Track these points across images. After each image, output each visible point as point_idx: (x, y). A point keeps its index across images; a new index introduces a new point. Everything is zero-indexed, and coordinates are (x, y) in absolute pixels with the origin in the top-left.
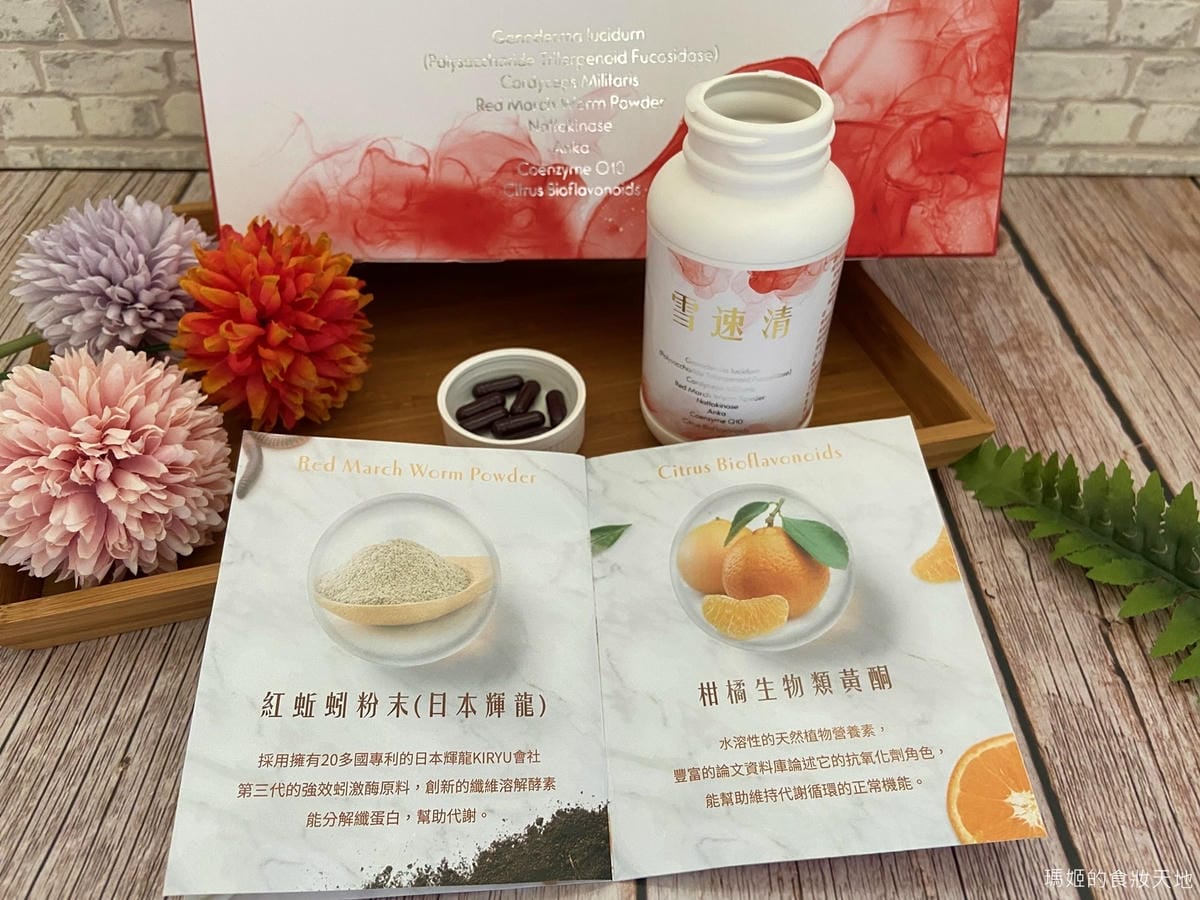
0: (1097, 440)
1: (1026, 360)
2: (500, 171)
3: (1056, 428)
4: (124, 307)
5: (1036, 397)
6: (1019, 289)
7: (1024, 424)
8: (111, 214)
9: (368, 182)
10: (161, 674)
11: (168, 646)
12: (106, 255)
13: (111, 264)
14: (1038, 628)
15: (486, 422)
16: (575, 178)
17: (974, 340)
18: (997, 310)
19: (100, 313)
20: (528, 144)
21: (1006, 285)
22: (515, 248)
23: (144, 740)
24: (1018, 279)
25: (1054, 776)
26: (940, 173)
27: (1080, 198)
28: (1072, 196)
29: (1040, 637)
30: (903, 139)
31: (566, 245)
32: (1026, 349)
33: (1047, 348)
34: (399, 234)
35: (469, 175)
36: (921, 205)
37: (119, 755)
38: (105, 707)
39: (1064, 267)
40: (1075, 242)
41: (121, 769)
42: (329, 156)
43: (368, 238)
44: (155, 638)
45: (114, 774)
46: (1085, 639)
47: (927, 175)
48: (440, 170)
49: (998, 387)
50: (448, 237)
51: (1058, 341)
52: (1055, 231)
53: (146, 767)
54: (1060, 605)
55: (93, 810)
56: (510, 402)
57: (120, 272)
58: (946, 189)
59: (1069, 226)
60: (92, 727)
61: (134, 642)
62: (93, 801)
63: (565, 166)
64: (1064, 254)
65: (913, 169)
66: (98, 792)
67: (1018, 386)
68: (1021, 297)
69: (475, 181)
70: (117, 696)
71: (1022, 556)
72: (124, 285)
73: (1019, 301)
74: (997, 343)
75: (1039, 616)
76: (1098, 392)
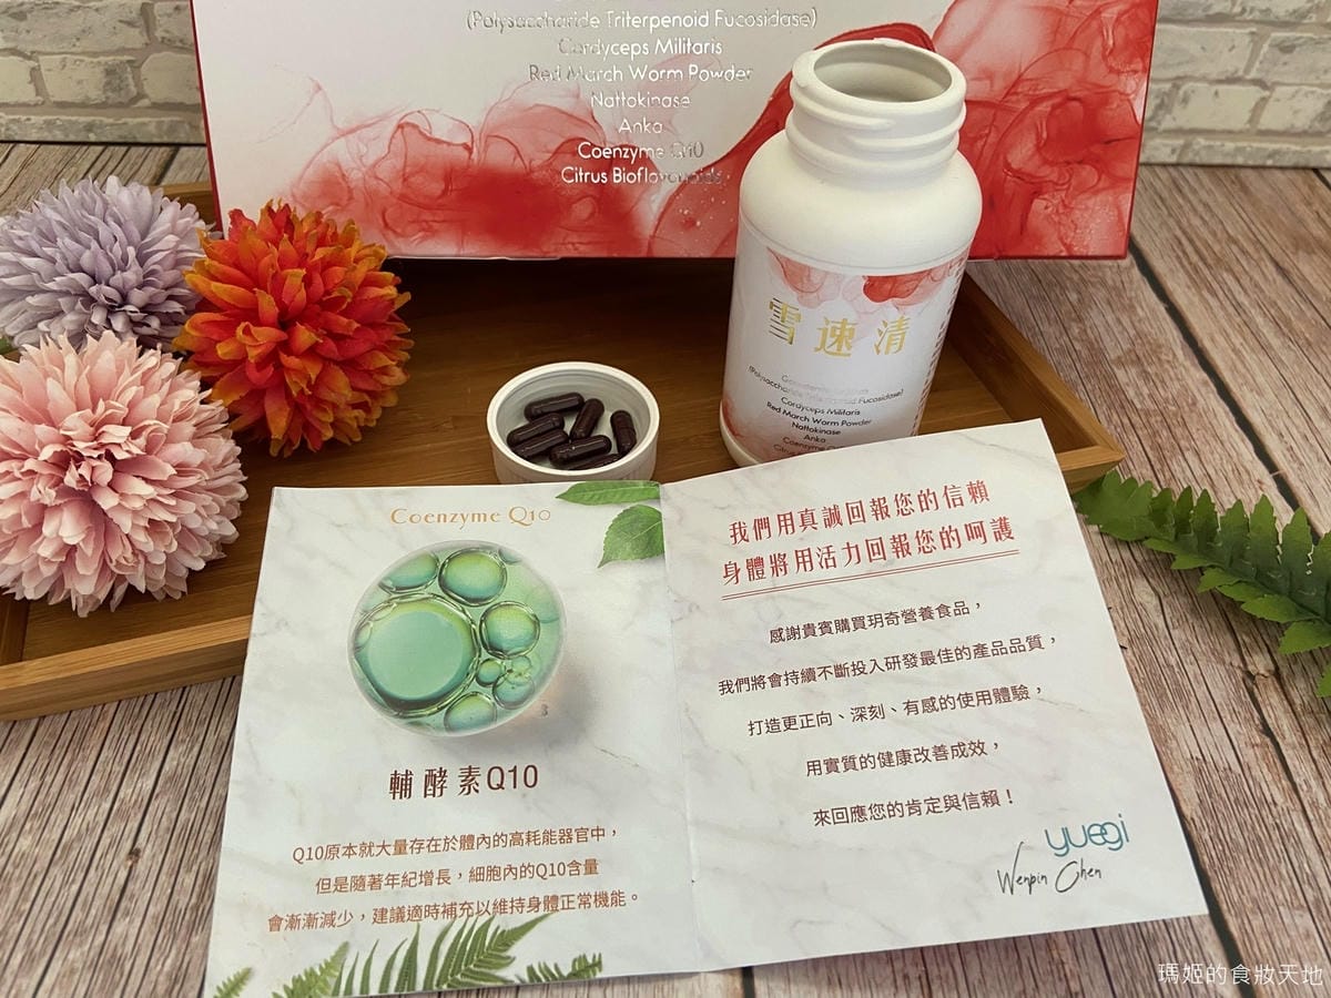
0: (1229, 468)
1: (1146, 376)
2: (556, 152)
3: (1183, 456)
4: (111, 309)
5: (1159, 418)
6: (1133, 294)
7: (1148, 449)
8: (92, 198)
9: (399, 164)
10: (172, 748)
11: (178, 715)
12: (89, 248)
13: (95, 257)
14: (1177, 682)
15: (543, 448)
16: (644, 160)
17: (1087, 352)
18: (1110, 318)
19: (85, 317)
20: (590, 121)
21: (1119, 291)
22: (573, 244)
23: (155, 827)
24: (1131, 282)
25: (1203, 851)
26: (1068, 163)
27: (1195, 192)
28: (1186, 190)
29: (1179, 692)
30: (1027, 121)
31: (635, 241)
32: (1146, 364)
33: (1168, 362)
34: (436, 226)
35: (521, 157)
36: (1044, 199)
37: (127, 846)
38: (107, 790)
39: (1182, 271)
40: (1191, 241)
41: (130, 863)
42: (352, 131)
43: (399, 230)
44: (162, 705)
45: (122, 868)
46: (1228, 695)
47: (1052, 164)
48: (485, 151)
49: (1117, 405)
50: (496, 229)
51: (1180, 353)
52: (1169, 229)
53: (160, 860)
54: (1198, 655)
55: (99, 914)
56: (569, 425)
57: (106, 268)
58: (1073, 182)
59: (1184, 222)
60: (91, 813)
61: (137, 710)
62: (98, 903)
63: (634, 148)
64: (1181, 254)
65: (1037, 157)
66: (104, 890)
67: (1139, 406)
68: (1136, 305)
69: (527, 163)
70: (120, 776)
71: (1155, 601)
72: (111, 282)
73: (1135, 308)
74: (1113, 357)
75: (1176, 670)
76: (1225, 412)
